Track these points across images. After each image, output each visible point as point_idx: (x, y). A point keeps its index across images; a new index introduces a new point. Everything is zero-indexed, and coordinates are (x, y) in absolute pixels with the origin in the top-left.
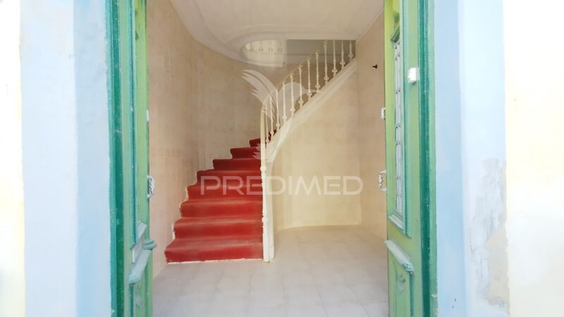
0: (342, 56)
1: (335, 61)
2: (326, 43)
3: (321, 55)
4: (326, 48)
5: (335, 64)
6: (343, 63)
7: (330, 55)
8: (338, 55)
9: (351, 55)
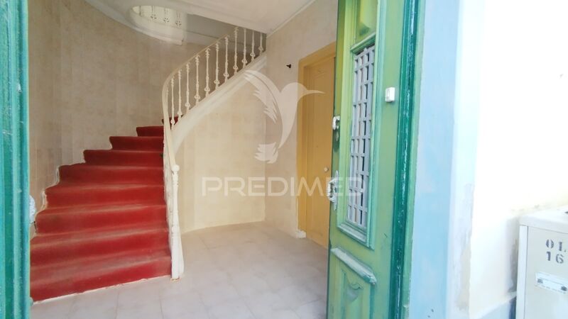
0: (253, 48)
1: (245, 51)
2: (236, 29)
3: (231, 41)
4: (236, 34)
5: (245, 54)
6: (253, 55)
7: (240, 44)
8: (249, 46)
9: (261, 48)
